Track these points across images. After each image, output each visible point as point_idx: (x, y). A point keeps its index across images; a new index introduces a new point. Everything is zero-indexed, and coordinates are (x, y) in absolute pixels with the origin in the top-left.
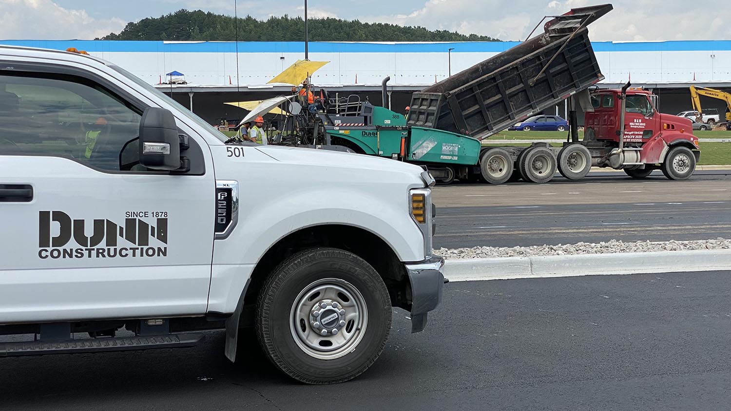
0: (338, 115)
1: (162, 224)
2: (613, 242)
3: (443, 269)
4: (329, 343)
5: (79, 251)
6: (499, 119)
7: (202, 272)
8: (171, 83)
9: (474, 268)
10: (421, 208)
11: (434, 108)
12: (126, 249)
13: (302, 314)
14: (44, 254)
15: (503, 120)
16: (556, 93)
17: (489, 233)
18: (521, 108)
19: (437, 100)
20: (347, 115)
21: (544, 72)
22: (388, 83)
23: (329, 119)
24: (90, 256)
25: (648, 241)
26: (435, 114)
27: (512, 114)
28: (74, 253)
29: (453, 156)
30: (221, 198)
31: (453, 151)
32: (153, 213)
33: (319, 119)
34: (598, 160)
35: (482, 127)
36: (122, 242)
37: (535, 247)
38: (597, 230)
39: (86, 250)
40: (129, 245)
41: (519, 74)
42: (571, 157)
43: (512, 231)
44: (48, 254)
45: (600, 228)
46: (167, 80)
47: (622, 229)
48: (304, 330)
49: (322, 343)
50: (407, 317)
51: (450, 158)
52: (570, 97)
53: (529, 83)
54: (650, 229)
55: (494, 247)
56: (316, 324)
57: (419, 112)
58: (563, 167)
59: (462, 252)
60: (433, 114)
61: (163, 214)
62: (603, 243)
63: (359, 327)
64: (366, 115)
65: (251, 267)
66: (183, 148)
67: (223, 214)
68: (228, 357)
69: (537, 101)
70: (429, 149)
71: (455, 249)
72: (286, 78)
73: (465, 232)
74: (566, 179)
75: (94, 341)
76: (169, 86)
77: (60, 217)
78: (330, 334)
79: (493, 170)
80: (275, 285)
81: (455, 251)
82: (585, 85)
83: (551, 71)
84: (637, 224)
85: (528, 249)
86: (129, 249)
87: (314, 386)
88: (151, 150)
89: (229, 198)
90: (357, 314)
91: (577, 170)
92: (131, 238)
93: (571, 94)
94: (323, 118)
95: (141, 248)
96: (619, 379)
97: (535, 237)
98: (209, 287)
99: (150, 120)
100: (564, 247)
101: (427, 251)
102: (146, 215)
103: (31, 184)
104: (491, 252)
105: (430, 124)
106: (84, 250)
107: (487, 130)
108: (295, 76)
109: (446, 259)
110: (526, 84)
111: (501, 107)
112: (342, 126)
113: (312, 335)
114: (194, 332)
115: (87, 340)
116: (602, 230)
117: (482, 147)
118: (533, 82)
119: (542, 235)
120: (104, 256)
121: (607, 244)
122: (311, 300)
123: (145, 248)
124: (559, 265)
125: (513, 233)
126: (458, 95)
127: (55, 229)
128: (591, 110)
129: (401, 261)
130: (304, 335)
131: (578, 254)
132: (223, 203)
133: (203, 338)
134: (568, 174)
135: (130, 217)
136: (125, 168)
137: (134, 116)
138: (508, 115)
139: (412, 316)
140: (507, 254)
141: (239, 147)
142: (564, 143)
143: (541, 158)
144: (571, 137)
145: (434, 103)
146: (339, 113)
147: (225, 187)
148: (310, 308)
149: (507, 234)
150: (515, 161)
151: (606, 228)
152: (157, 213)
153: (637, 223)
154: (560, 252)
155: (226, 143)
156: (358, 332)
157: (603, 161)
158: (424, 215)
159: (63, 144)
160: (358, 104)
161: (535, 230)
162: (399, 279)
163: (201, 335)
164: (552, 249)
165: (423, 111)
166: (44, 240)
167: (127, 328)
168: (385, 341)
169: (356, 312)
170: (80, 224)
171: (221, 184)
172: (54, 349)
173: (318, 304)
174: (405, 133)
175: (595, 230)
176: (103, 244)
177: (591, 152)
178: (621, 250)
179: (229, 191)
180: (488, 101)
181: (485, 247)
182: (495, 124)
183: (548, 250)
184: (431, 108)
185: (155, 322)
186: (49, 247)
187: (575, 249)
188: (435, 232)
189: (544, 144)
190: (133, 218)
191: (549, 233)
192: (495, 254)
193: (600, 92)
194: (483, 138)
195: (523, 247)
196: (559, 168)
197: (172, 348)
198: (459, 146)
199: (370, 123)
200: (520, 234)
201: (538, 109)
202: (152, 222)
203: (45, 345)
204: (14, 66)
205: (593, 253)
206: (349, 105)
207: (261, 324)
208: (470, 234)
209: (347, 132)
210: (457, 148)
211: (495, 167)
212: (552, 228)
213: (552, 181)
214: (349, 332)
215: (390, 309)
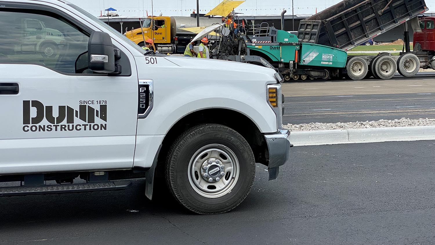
0: (254, 36)
1: (104, 108)
2: (404, 119)
3: (289, 138)
4: (214, 187)
5: (49, 127)
6: (358, 38)
7: (130, 140)
8: (108, 16)
9: (310, 137)
10: (275, 97)
11: (316, 30)
12: (80, 126)
13: (196, 168)
14: (26, 129)
15: (361, 38)
16: (396, 19)
17: (320, 114)
18: (373, 30)
19: (318, 25)
20: (261, 36)
21: (389, 6)
22: (285, 14)
23: (249, 39)
24: (56, 130)
25: (427, 118)
26: (317, 34)
27: (367, 34)
28: (46, 128)
29: (329, 62)
30: (142, 91)
31: (329, 59)
32: (97, 101)
33: (242, 39)
34: (424, 64)
35: (347, 43)
36: (77, 120)
37: (351, 123)
38: (392, 111)
39: (54, 126)
40: (82, 122)
41: (372, 7)
42: (406, 62)
43: (335, 112)
44: (29, 128)
45: (394, 110)
46: (106, 14)
47: (409, 111)
48: (197, 179)
49: (209, 187)
50: (265, 170)
51: (327, 63)
52: (405, 23)
53: (378, 13)
54: (428, 110)
55: (323, 123)
56: (205, 174)
57: (305, 33)
58: (401, 69)
59: (302, 126)
60: (315, 34)
61: (104, 102)
62: (396, 120)
63: (234, 176)
64: (272, 35)
65: (162, 137)
66: (117, 58)
67: (143, 101)
68: (148, 197)
69: (384, 25)
70: (314, 58)
71: (297, 124)
72: (218, 12)
73: (304, 113)
75: (60, 186)
76: (107, 18)
77: (37, 104)
78: (215, 181)
79: (355, 71)
80: (178, 148)
81: (298, 126)
82: (416, 14)
83: (393, 5)
84: (419, 107)
85: (346, 124)
86: (82, 125)
87: (204, 216)
88: (96, 60)
89: (147, 92)
90: (233, 167)
91: (410, 71)
92: (83, 118)
93: (407, 20)
94: (245, 38)
95: (90, 125)
97: (351, 116)
98: (134, 150)
99: (95, 40)
100: (370, 123)
101: (279, 127)
102: (93, 103)
103: (18, 83)
104: (321, 127)
105: (313, 41)
106: (53, 126)
107: (351, 45)
108: (223, 11)
109: (291, 131)
110: (376, 13)
111: (360, 29)
112: (257, 43)
113: (203, 181)
114: (124, 180)
115: (55, 185)
116: (395, 111)
117: (348, 56)
118: (381, 12)
119: (355, 115)
120: (65, 130)
121: (399, 121)
122: (202, 159)
123: (92, 124)
124: (368, 134)
125: (335, 113)
126: (332, 22)
127: (33, 112)
128: (419, 31)
129: (261, 132)
130: (197, 182)
131: (379, 127)
132: (143, 95)
133: (131, 184)
134: (404, 74)
135: (82, 104)
136: (79, 72)
137: (84, 37)
138: (365, 34)
139: (269, 169)
140: (332, 127)
141: (154, 57)
142: (400, 53)
143: (386, 63)
144: (405, 48)
145: (315, 27)
146: (255, 35)
147: (144, 84)
148: (201, 164)
149: (332, 115)
150: (369, 65)
151: (398, 110)
152: (100, 102)
153: (419, 106)
154: (368, 126)
155: (145, 54)
156: (233, 179)
157: (427, 64)
158: (276, 102)
159: (40, 57)
160: (267, 28)
161: (350, 112)
162: (260, 144)
163: (130, 182)
164: (362, 124)
165: (308, 32)
166: (26, 120)
167: (81, 178)
168: (251, 186)
169: (231, 166)
170: (50, 109)
171: (141, 82)
172: (33, 191)
173: (206, 161)
174: (298, 47)
175: (391, 111)
176: (65, 122)
177: (419, 59)
178: (409, 125)
179: (147, 86)
180: (352, 26)
181: (317, 123)
182: (356, 40)
183: (359, 125)
184: (313, 30)
185: (99, 173)
186: (30, 124)
187: (377, 124)
188: (284, 113)
189: (387, 54)
190: (84, 104)
191: (360, 114)
192: (324, 128)
193: (426, 18)
194: (348, 50)
195: (343, 123)
196: (398, 70)
197: (110, 190)
198: (333, 56)
199: (275, 41)
200: (340, 114)
201: (384, 30)
202: (97, 107)
203: (27, 189)
204: (6, 5)
205: (390, 127)
206: (261, 29)
207: (169, 175)
208: (307, 114)
209: (260, 47)
210: (332, 57)
211: (356, 69)
212: (362, 110)
213: (393, 78)
214: (227, 180)
215: (254, 164)
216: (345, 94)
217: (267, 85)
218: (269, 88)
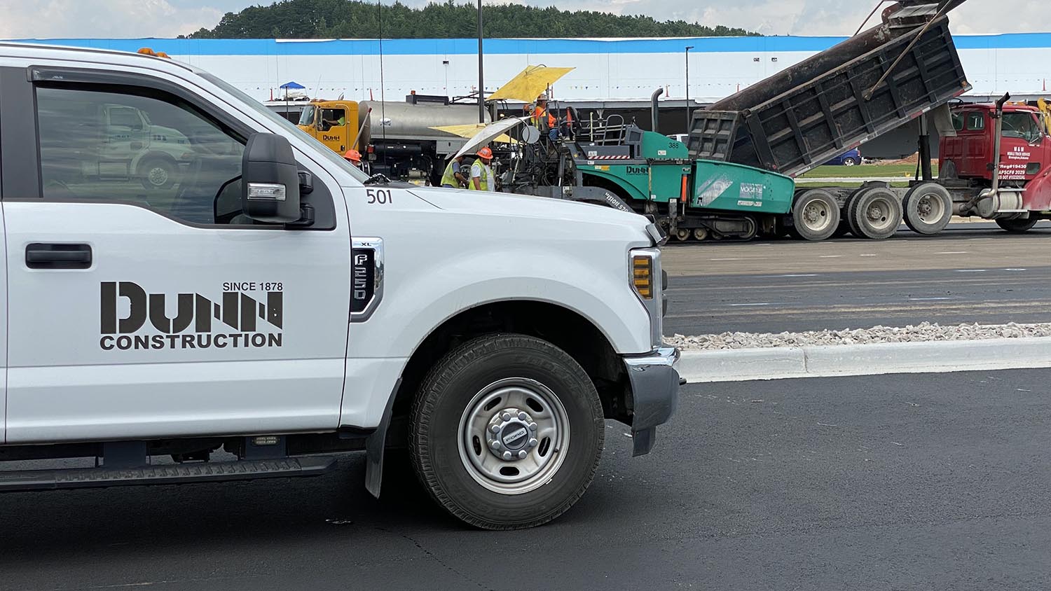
1: (275, 300)
2: (926, 326)
3: (678, 365)
4: (514, 471)
5: (158, 339)
6: (819, 148)
7: (332, 368)
8: (287, 99)
9: (723, 363)
10: (646, 276)
11: (728, 133)
12: (224, 337)
13: (476, 429)
14: (108, 343)
15: (826, 150)
16: (902, 108)
17: (744, 313)
18: (851, 132)
19: (732, 121)
20: (607, 143)
21: (885, 80)
22: (660, 98)
23: (581, 150)
24: (173, 346)
25: (976, 324)
26: (729, 141)
27: (839, 140)
28: (151, 342)
29: (755, 200)
30: (359, 262)
31: (755, 194)
32: (262, 284)
33: (567, 150)
34: (961, 206)
35: (795, 160)
36: (218, 326)
37: (811, 332)
38: (902, 308)
39: (167, 337)
40: (229, 330)
41: (849, 83)
42: (923, 201)
43: (776, 310)
44: (114, 343)
45: (906, 306)
46: (281, 95)
47: (938, 307)
48: (478, 453)
49: (505, 471)
50: (626, 434)
51: (751, 203)
52: (920, 116)
53: (863, 95)
54: (979, 306)
55: (753, 333)
56: (496, 443)
57: (703, 138)
58: (911, 216)
59: (706, 340)
60: (725, 141)
61: (277, 286)
62: (911, 327)
63: (558, 448)
64: (632, 143)
65: (402, 362)
66: (305, 191)
67: (361, 285)
68: (371, 492)
69: (874, 121)
70: (722, 192)
71: (696, 336)
72: (513, 92)
73: (710, 312)
74: (915, 233)
75: (180, 467)
76: (284, 103)
77: (131, 289)
78: (516, 458)
79: (811, 221)
80: (436, 386)
81: (696, 339)
82: (945, 98)
83: (895, 79)
84: (961, 300)
85: (800, 336)
86: (228, 336)
87: (492, 533)
88: (259, 195)
89: (370, 264)
90: (555, 428)
91: (932, 221)
92: (230, 320)
93: (924, 111)
94: (572, 148)
95: (245, 335)
96: (934, 523)
97: (812, 318)
98: (342, 390)
99: (257, 151)
100: (854, 332)
101: (655, 341)
102: (252, 288)
103: (89, 244)
104: (747, 341)
105: (722, 156)
106: (165, 337)
107: (803, 164)
108: (526, 89)
109: (682, 350)
110: (858, 96)
111: (822, 131)
112: (598, 159)
113: (490, 460)
114: (321, 454)
115: (170, 466)
116: (908, 308)
117: (796, 188)
118: (869, 94)
119: (821, 316)
120: (193, 346)
121: (916, 329)
122: (488, 410)
123: (251, 334)
124: (847, 358)
125: (778, 312)
126: (761, 114)
127: (123, 307)
128: (952, 134)
129: (617, 352)
130: (478, 460)
131: (873, 342)
132: (362, 270)
133: (334, 464)
134: (919, 227)
135: (230, 291)
136: (223, 220)
137: (233, 146)
138: (832, 142)
139: (633, 432)
140: (771, 343)
141: (385, 190)
142: (910, 181)
143: (880, 204)
144: (920, 172)
145: (726, 125)
146: (593, 142)
147: (364, 247)
148: (486, 420)
149: (771, 315)
150: (842, 207)
151: (915, 305)
152: (268, 285)
153: (960, 297)
154: (848, 340)
155: (366, 183)
156: (555, 454)
157: (969, 207)
158: (650, 286)
159: (140, 187)
160: (620, 127)
161: (810, 308)
162: (615, 378)
163: (332, 458)
164: (836, 335)
165: (709, 137)
166: (108, 324)
167: (226, 449)
168: (594, 468)
169: (552, 426)
170: (158, 300)
171: (358, 243)
172: (123, 478)
173: (498, 415)
174: (688, 169)
175: (899, 309)
176: (191, 329)
177: (951, 194)
178: (937, 337)
179: (370, 252)
180: (804, 122)
181: (739, 333)
182: (814, 155)
183: (830, 337)
184: (722, 132)
185: (267, 440)
186: (115, 333)
187: (869, 336)
188: (667, 312)
189: (883, 184)
190: (233, 291)
191: (832, 313)
192: (753, 343)
193: (965, 107)
194: (796, 174)
195: (794, 333)
196: (906, 218)
197: (290, 477)
198: (765, 187)
199: (638, 155)
200: (790, 314)
201: (876, 132)
202: (261, 297)
203: (110, 473)
204: (64, 75)
205: (895, 341)
206: (608, 129)
207: (417, 444)
208: (716, 315)
209: (606, 168)
210: (760, 190)
211: (813, 217)
212: (835, 306)
213: (894, 237)
214: (543, 455)
215: (601, 421)
216: (797, 269)
217: (631, 250)
218: (635, 257)
